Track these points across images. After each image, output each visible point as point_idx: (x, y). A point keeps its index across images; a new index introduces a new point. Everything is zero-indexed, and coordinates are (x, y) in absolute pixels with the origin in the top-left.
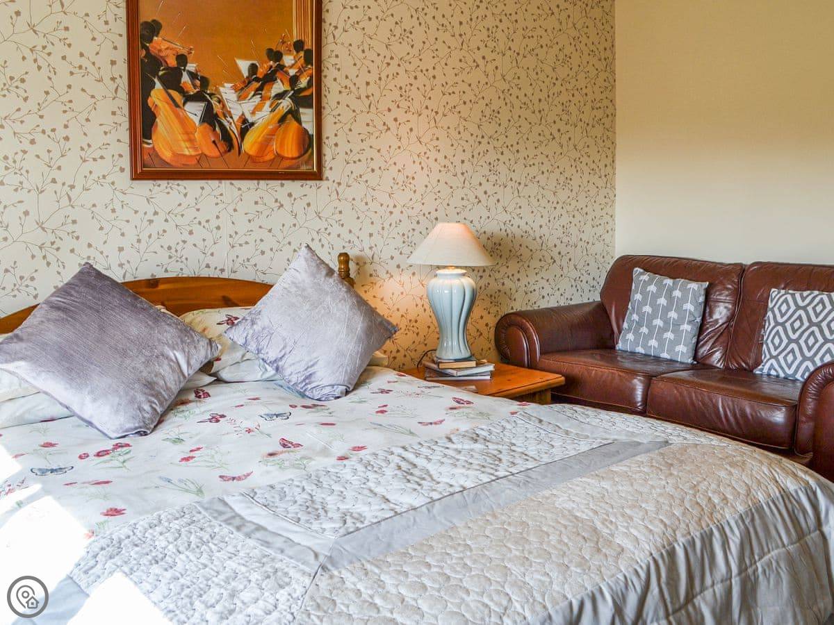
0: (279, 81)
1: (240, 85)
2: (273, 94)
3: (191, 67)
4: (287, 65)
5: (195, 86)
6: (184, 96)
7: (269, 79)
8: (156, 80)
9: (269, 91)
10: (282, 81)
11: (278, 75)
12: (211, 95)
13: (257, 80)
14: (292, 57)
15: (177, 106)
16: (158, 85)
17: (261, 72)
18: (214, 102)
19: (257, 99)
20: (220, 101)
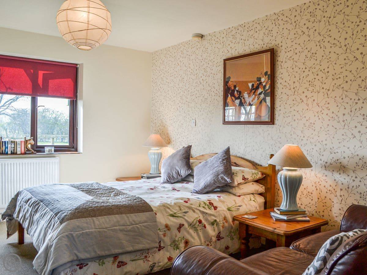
0: (260, 88)
1: (249, 92)
2: (258, 93)
3: (237, 89)
4: (262, 82)
5: (238, 95)
6: (235, 98)
7: (257, 88)
8: (229, 95)
9: (257, 92)
10: (261, 88)
11: (260, 86)
12: (241, 97)
13: (254, 89)
14: (264, 79)
15: (233, 101)
16: (229, 96)
17: (255, 86)
18: (242, 99)
19: (254, 96)
20: (243, 99)
